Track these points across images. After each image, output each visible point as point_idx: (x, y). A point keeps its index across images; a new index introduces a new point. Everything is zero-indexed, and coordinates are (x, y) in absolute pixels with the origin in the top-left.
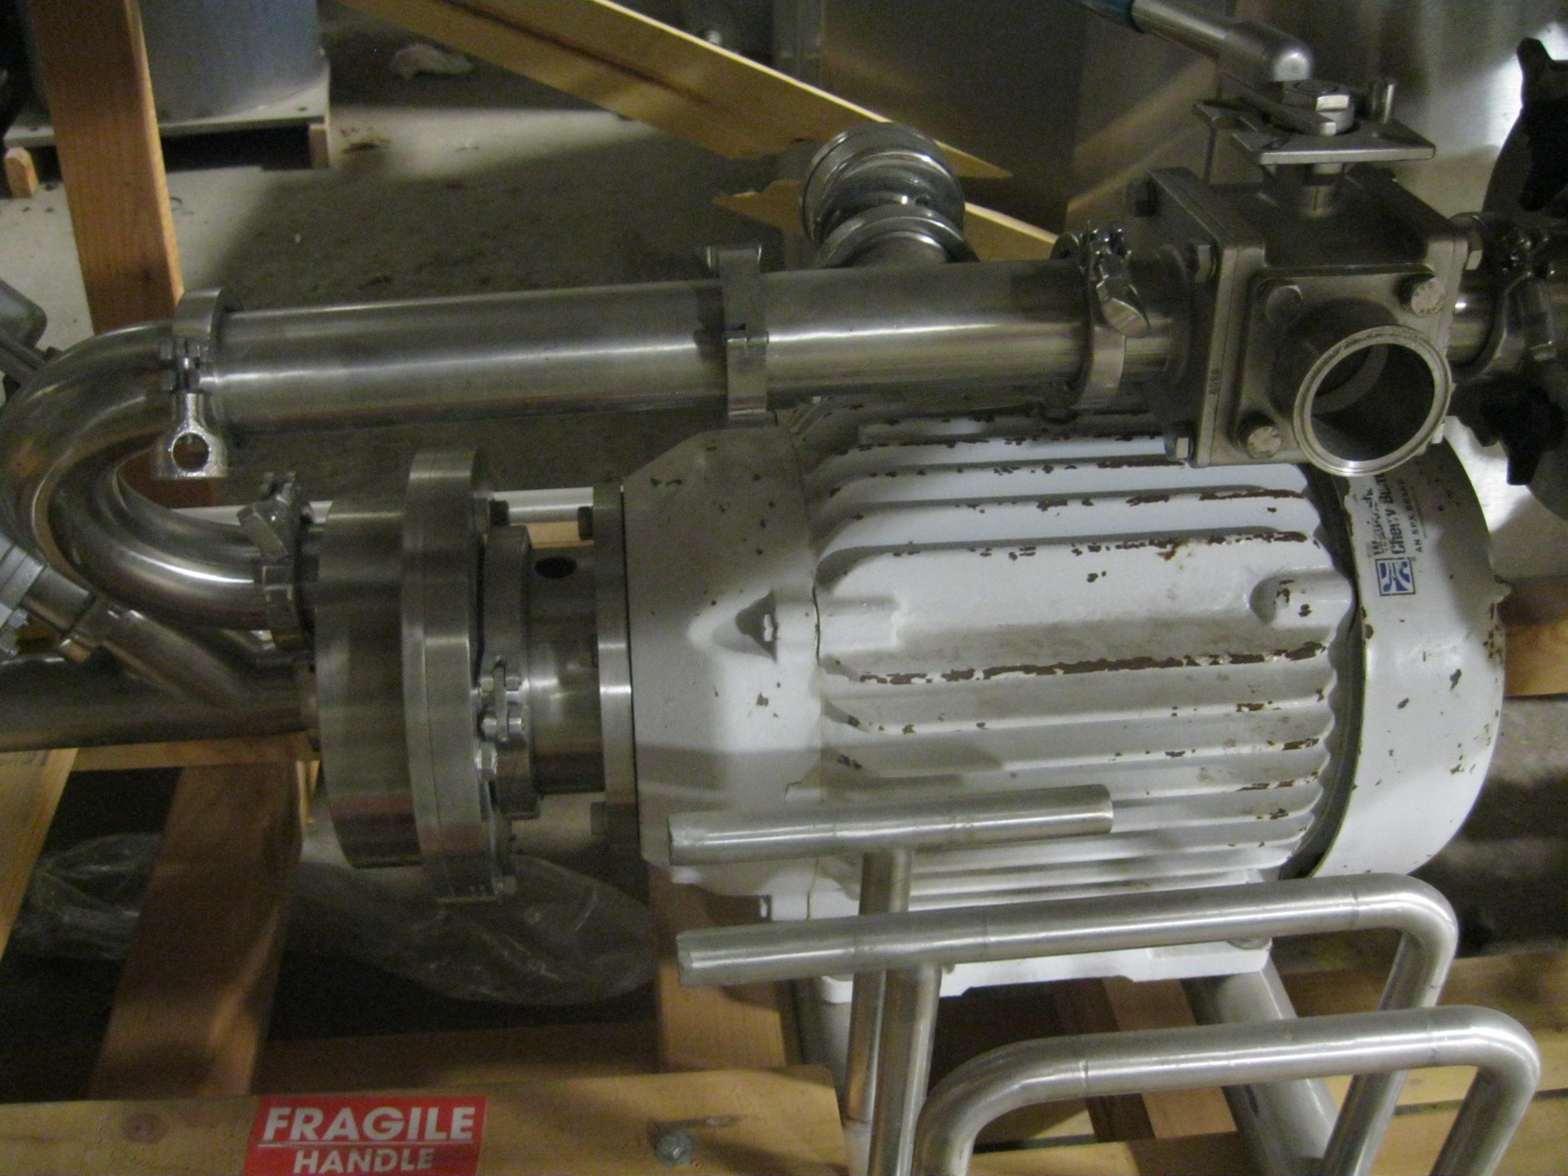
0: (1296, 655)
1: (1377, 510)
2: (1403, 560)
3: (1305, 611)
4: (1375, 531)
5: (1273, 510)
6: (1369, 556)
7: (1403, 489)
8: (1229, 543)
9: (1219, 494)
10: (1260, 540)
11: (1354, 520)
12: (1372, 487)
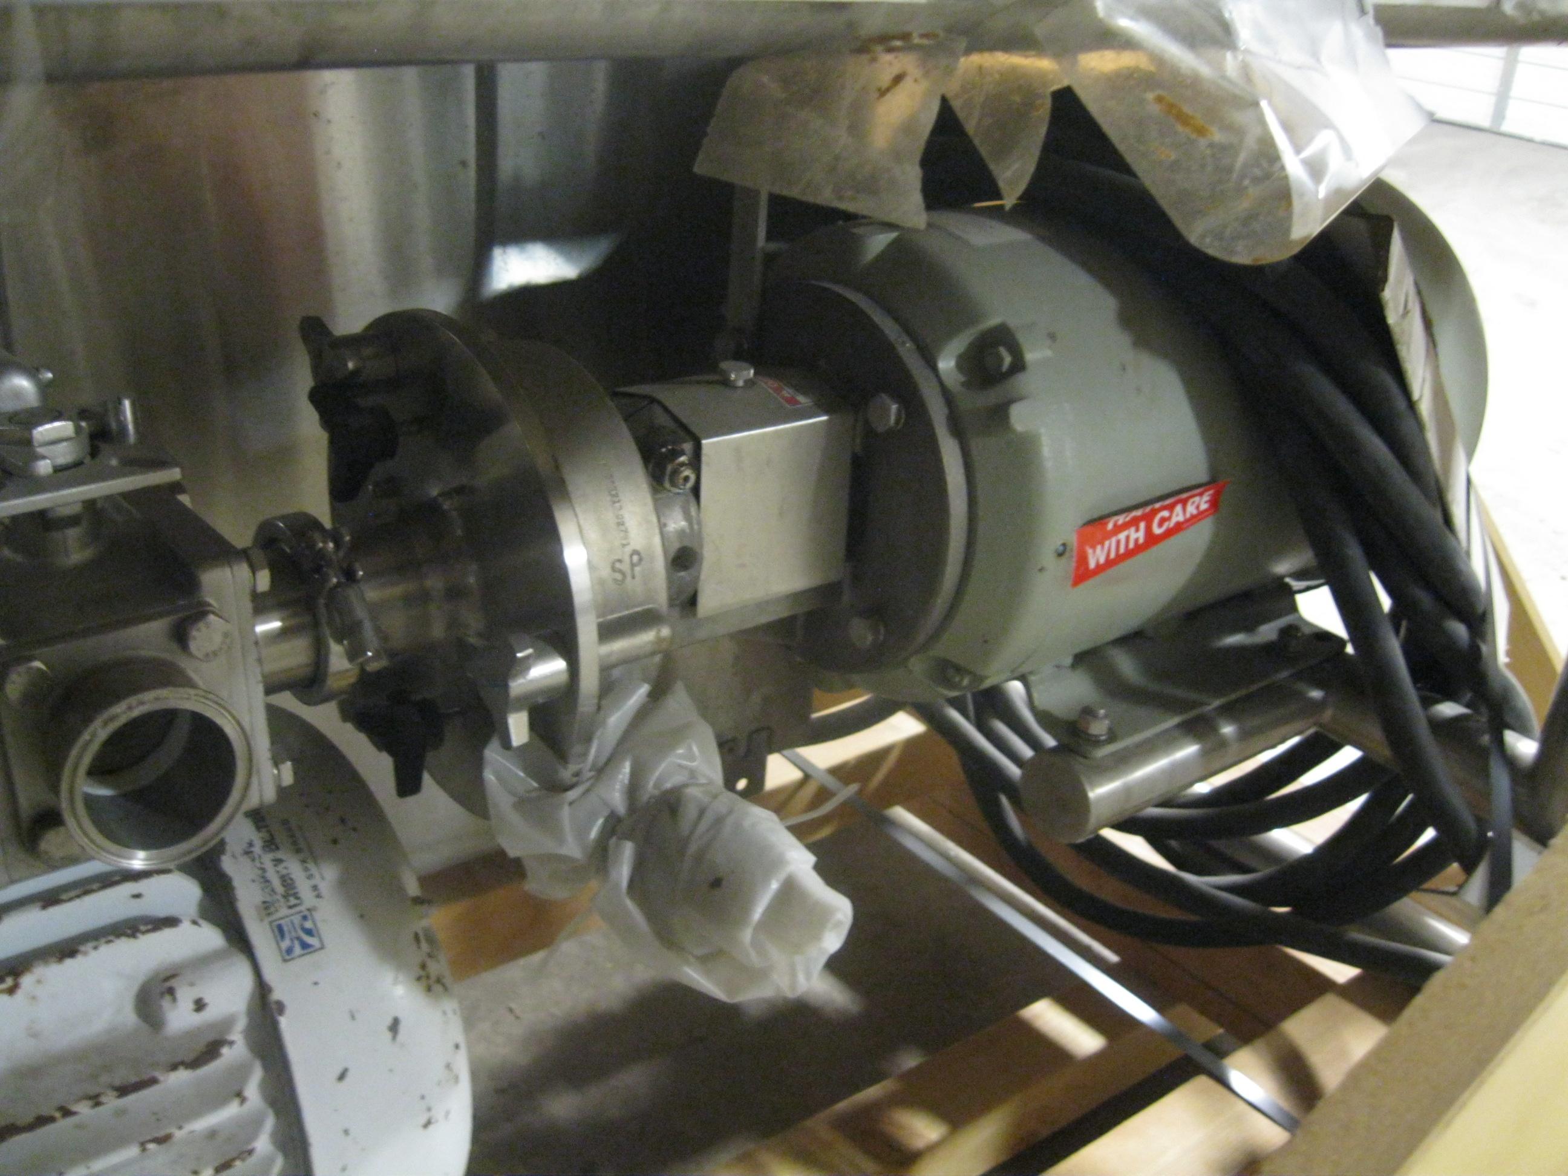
0: (195, 1064)
1: (261, 863)
2: (302, 914)
3: (200, 1005)
4: (263, 890)
5: (137, 896)
6: (262, 920)
7: (290, 830)
8: (85, 953)
9: (64, 897)
10: (124, 939)
11: (236, 883)
12: (253, 838)
